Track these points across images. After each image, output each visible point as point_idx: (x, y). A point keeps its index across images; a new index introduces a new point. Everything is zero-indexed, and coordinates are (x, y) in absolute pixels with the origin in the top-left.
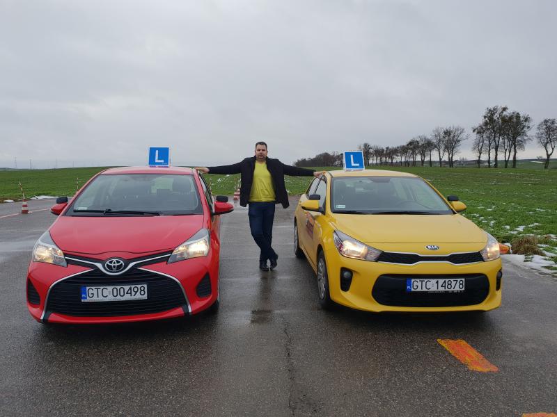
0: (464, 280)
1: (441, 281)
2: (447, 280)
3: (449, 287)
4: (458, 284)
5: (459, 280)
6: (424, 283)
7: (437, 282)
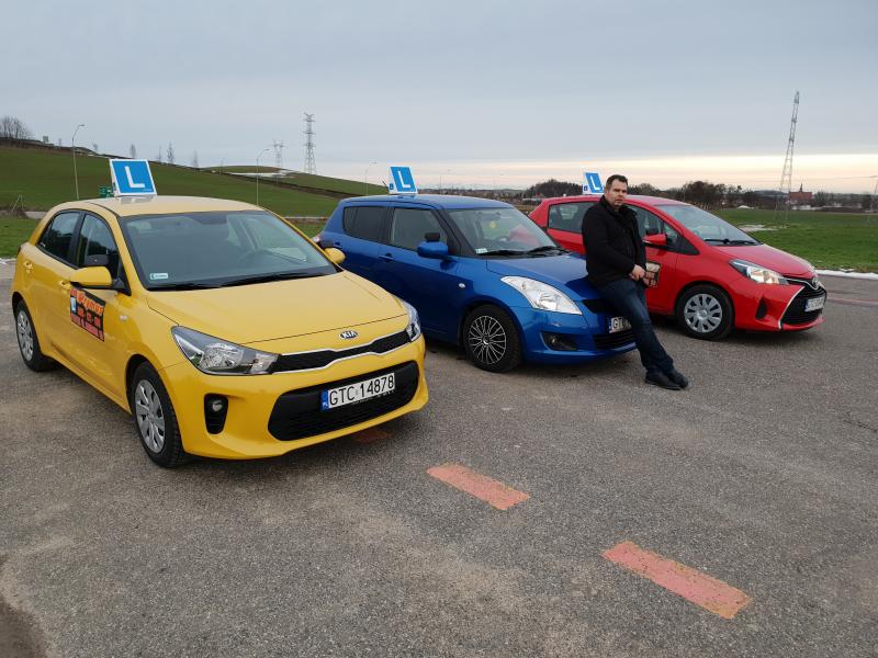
0: (393, 374)
1: (367, 383)
2: (374, 380)
3: (377, 389)
4: (387, 382)
5: (388, 376)
6: (345, 392)
7: (362, 386)
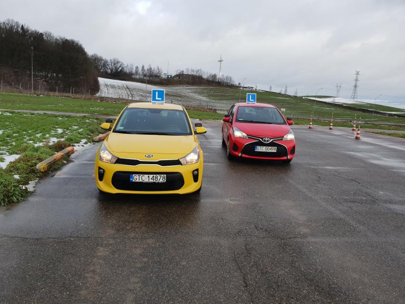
0: (165, 175)
1: (151, 176)
2: (155, 175)
3: (156, 179)
4: (162, 177)
5: (162, 175)
7: (149, 177)
